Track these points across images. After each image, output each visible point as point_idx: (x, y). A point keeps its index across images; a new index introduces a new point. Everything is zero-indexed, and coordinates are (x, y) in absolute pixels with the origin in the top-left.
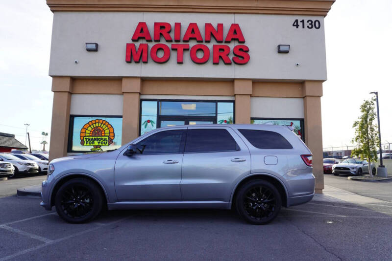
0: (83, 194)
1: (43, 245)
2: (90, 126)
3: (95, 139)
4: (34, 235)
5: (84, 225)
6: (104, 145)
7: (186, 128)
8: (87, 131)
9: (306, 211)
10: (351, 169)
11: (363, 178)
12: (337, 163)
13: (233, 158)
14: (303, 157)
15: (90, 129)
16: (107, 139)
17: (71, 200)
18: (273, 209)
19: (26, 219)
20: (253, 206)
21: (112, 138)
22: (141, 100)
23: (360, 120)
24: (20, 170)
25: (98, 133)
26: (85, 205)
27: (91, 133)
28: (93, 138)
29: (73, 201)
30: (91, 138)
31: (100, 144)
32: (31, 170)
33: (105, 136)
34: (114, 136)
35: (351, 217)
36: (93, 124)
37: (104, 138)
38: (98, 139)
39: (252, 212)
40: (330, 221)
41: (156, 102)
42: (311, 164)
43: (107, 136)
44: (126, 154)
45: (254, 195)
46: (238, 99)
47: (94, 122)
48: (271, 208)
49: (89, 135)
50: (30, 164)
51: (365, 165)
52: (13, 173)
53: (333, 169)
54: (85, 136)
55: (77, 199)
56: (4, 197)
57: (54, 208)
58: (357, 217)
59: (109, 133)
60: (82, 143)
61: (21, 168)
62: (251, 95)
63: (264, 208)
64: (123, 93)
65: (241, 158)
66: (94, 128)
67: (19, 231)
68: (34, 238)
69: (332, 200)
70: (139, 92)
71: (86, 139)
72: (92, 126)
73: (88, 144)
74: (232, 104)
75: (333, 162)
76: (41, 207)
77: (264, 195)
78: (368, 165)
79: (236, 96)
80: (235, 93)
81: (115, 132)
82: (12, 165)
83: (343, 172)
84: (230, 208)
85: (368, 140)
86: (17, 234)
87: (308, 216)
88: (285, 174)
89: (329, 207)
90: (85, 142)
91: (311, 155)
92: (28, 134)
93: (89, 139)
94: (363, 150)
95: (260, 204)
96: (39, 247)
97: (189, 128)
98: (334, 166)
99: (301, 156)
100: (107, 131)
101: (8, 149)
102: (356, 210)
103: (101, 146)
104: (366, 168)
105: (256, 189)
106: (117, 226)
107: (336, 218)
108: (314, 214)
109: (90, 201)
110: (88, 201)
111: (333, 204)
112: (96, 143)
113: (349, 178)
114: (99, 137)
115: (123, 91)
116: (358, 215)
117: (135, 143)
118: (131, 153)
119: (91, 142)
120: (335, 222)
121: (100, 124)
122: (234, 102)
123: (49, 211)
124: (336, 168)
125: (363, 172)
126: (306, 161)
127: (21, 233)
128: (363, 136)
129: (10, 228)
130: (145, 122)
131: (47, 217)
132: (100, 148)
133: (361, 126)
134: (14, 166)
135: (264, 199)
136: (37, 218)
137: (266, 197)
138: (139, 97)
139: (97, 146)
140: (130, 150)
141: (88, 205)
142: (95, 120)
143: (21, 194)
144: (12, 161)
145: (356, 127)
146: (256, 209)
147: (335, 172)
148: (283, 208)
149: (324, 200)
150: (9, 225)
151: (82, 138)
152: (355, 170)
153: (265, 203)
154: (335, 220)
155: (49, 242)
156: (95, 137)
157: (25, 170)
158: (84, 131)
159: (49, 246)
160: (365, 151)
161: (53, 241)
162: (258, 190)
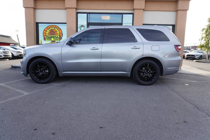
0: (44, 67)
1: (23, 95)
2: (48, 29)
3: (52, 37)
4: (18, 90)
5: (46, 84)
6: (57, 40)
7: (104, 28)
8: (47, 32)
9: (173, 78)
10: (196, 56)
11: (202, 61)
12: (188, 52)
13: (132, 47)
14: (175, 46)
15: (48, 31)
16: (59, 37)
17: (38, 71)
18: (155, 77)
19: (15, 81)
20: (143, 75)
21: (61, 36)
22: (77, 13)
23: (206, 27)
24: (15, 55)
25: (53, 33)
26: (46, 73)
27: (49, 33)
28: (51, 36)
29: (39, 71)
30: (49, 36)
31: (55, 40)
32: (21, 55)
33: (57, 35)
34: (62, 35)
35: (199, 82)
36: (49, 28)
37: (57, 36)
38: (54, 37)
39: (142, 78)
40: (187, 84)
41: (86, 14)
42: (180, 51)
43: (58, 35)
44: (67, 44)
45: (144, 68)
46: (136, 12)
47: (50, 27)
48: (153, 76)
49: (48, 34)
50: (19, 52)
51: (204, 54)
52: (11, 57)
53: (185, 56)
54: (46, 35)
55: (41, 70)
56: (5, 69)
57: (29, 75)
58: (203, 82)
59: (60, 33)
60: (45, 39)
61: (15, 54)
62: (144, 9)
63: (149, 76)
64: (66, 8)
65: (138, 46)
66: (51, 30)
67: (10, 87)
68: (18, 91)
69: (186, 72)
70: (75, 7)
71: (47, 37)
72: (49, 29)
73: (48, 40)
74: (132, 15)
75: (186, 52)
76: (22, 74)
77: (150, 69)
78: (206, 54)
79: (135, 10)
80: (134, 8)
81: (63, 32)
82: (10, 52)
83: (191, 58)
84: (129, 76)
85: (209, 39)
86: (9, 89)
87: (173, 81)
88: (164, 57)
89: (185, 76)
90: (46, 39)
91: (180, 45)
92: (17, 35)
93: (48, 37)
94: (205, 45)
95: (147, 74)
96: (20, 96)
97: (106, 28)
98: (186, 54)
99: (174, 45)
100: (58, 32)
101: (8, 44)
102: (201, 78)
103: (55, 41)
104: (205, 56)
105: (145, 65)
106: (65, 85)
107: (190, 82)
108: (177, 80)
109: (48, 71)
110: (47, 71)
111: (188, 74)
112: (52, 39)
113: (195, 61)
114: (54, 36)
115: (66, 7)
116: (203, 81)
117: (73, 37)
118: (71, 43)
119: (50, 38)
120: (190, 85)
121: (54, 28)
122: (133, 14)
123: (27, 77)
124: (188, 55)
125: (203, 57)
126: (177, 49)
127: (11, 89)
128: (206, 37)
129: (5, 85)
130: (80, 26)
131: (26, 80)
132: (55, 42)
133: (206, 31)
134: (11, 53)
135: (150, 71)
136: (21, 81)
137: (151, 70)
138: (76, 11)
139: (53, 41)
140: (70, 41)
141: (47, 73)
142: (51, 25)
143: (14, 67)
144: (10, 50)
145: (203, 32)
146: (145, 76)
147: (187, 57)
148: (160, 77)
149: (182, 72)
150: (5, 84)
151: (44, 37)
152: (198, 56)
153: (150, 73)
154: (190, 84)
155: (26, 93)
156: (52, 36)
157: (17, 55)
158: (45, 32)
159: (26, 96)
160: (206, 46)
161: (28, 93)
162: (146, 65)
